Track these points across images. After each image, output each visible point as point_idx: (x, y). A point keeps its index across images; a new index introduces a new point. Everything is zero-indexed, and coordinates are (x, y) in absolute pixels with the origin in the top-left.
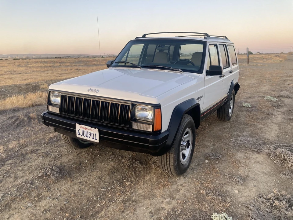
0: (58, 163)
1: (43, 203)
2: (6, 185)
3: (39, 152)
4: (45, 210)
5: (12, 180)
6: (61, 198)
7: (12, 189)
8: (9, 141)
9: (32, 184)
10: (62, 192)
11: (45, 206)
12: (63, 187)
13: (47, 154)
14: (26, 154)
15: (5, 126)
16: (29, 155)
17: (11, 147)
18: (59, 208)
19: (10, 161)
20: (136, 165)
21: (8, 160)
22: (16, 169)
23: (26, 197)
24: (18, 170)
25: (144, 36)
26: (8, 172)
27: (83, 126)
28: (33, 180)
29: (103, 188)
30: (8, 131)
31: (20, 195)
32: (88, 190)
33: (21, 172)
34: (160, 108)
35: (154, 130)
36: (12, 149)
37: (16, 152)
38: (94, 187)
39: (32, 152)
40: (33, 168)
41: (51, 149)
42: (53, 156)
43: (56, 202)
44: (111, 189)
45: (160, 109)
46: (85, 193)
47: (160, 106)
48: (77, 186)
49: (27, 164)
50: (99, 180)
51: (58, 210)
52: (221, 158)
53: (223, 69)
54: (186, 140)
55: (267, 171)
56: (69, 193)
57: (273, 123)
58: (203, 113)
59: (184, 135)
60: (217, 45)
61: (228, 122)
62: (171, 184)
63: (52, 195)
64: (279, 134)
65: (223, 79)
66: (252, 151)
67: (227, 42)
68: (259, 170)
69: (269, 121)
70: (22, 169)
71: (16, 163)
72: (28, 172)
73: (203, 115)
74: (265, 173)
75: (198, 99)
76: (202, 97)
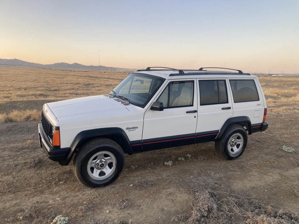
5: (12, 160)
7: (5, 165)
9: (16, 166)
10: (22, 175)
11: (5, 179)
18: (8, 183)
21: (25, 149)
22: (21, 155)
23: (4, 171)
28: (20, 164)
29: (46, 180)
33: (21, 158)
35: (53, 145)
40: (30, 157)
44: (49, 182)
45: (58, 131)
46: (32, 180)
47: (59, 128)
48: (33, 174)
49: (30, 154)
50: (50, 175)
52: (148, 187)
53: (201, 105)
54: (109, 162)
55: (169, 209)
56: (24, 177)
57: (280, 174)
58: (142, 143)
59: (105, 157)
60: (194, 81)
61: (229, 161)
62: (79, 191)
63: (15, 175)
64: (261, 186)
65: (195, 114)
66: (188, 191)
67: (227, 78)
68: (160, 206)
69: (278, 171)
70: (24, 156)
71: (26, 152)
72: (25, 159)
73: (141, 144)
74: (162, 210)
75: (127, 129)
76: (137, 128)
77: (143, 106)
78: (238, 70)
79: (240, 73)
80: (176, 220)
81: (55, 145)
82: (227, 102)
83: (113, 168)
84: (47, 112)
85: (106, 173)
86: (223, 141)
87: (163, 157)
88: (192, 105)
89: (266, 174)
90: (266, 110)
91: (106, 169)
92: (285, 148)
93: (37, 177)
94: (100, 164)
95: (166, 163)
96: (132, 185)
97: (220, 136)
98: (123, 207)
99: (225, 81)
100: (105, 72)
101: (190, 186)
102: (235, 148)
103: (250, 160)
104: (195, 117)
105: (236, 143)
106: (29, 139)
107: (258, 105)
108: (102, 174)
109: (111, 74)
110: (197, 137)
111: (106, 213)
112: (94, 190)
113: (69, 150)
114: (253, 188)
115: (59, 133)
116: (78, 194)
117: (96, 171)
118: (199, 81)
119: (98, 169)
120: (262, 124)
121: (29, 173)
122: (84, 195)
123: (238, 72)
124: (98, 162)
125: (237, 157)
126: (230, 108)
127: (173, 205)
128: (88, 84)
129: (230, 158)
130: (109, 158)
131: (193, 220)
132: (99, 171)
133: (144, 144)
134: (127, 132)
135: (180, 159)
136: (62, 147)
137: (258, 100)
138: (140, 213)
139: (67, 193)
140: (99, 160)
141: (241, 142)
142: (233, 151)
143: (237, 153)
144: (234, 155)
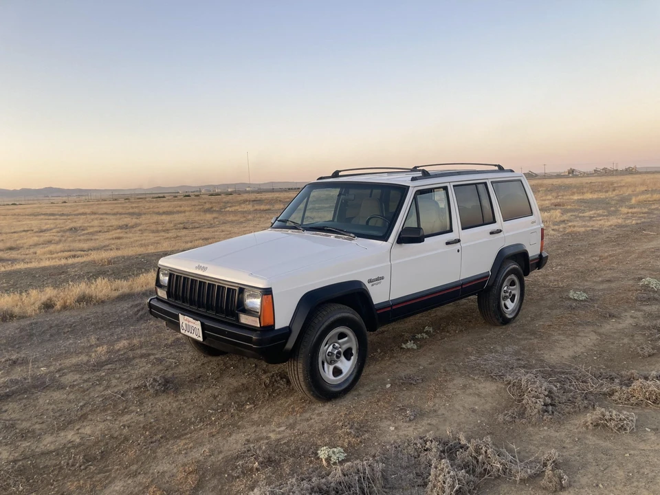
0: (169, 374)
1: (126, 418)
2: (92, 394)
3: (152, 357)
4: (124, 426)
5: (101, 388)
6: (149, 415)
7: (98, 399)
8: (119, 339)
9: (122, 395)
10: (155, 409)
11: (127, 421)
12: (159, 404)
13: (160, 361)
14: (134, 358)
15: (122, 319)
16: (137, 360)
17: (118, 348)
18: (142, 425)
19: (109, 366)
20: (279, 385)
21: (107, 364)
22: (112, 376)
23: (109, 409)
24: (114, 377)
25: (336, 174)
26: (101, 379)
27: (186, 317)
28: (127, 391)
29: (212, 409)
30: (124, 325)
31: (104, 406)
32: (190, 409)
33: (116, 381)
34: (272, 294)
35: (262, 325)
36: (119, 350)
37: (122, 355)
38: (201, 407)
39: (142, 356)
40: (135, 377)
41: (171, 353)
42: (167, 364)
43: (141, 418)
44: (222, 411)
45: (270, 296)
46: (184, 412)
47: (271, 291)
48: (177, 403)
49: (128, 372)
50: (211, 399)
51: (140, 427)
52: (417, 383)
53: (463, 228)
54: (345, 347)
55: (481, 408)
56: (163, 411)
57: (595, 332)
58: (391, 306)
59: (339, 339)
60: (447, 187)
61: (504, 327)
62: (305, 411)
63: (141, 410)
64: (582, 353)
65: (457, 246)
66: (487, 377)
67: (489, 178)
68: (466, 405)
69: (590, 329)
70: (120, 377)
71: (115, 369)
72: (125, 381)
73: (390, 309)
74: (474, 411)
75: (370, 281)
76: (382, 278)
77: (385, 238)
78: (495, 165)
79: (501, 169)
80: (508, 418)
81: (266, 324)
82: (494, 221)
83: (352, 357)
84: (204, 269)
85: (343, 371)
86: (495, 291)
87: (389, 338)
88: (451, 230)
89: (577, 336)
90: (542, 230)
91: (341, 361)
92: (571, 294)
93: (188, 407)
94: (335, 353)
95: (404, 346)
96: (388, 386)
97: (491, 283)
98: (412, 417)
99: (485, 184)
100: (65, 202)
101: (484, 371)
102: (508, 303)
103: (533, 320)
104: (458, 251)
105: (511, 292)
106: (93, 345)
107: (533, 222)
108: (337, 372)
109: (92, 205)
110: (464, 286)
111: (393, 431)
112: (329, 404)
113: (287, 331)
114: (575, 358)
115: (271, 301)
116: (307, 415)
117: (328, 368)
118: (454, 186)
119: (330, 363)
120: (541, 255)
121: (166, 403)
122: (320, 414)
123: (497, 168)
124: (330, 350)
125: (514, 318)
126: (499, 231)
127: (483, 401)
128: (71, 229)
129: (506, 321)
130: (346, 339)
131: (539, 412)
132: (331, 368)
133: (394, 308)
134: (369, 287)
135: (419, 336)
136: (277, 327)
137: (532, 214)
138: (445, 420)
139: (287, 417)
140: (331, 346)
141: (516, 291)
142: (507, 308)
143: (513, 311)
144: (510, 314)
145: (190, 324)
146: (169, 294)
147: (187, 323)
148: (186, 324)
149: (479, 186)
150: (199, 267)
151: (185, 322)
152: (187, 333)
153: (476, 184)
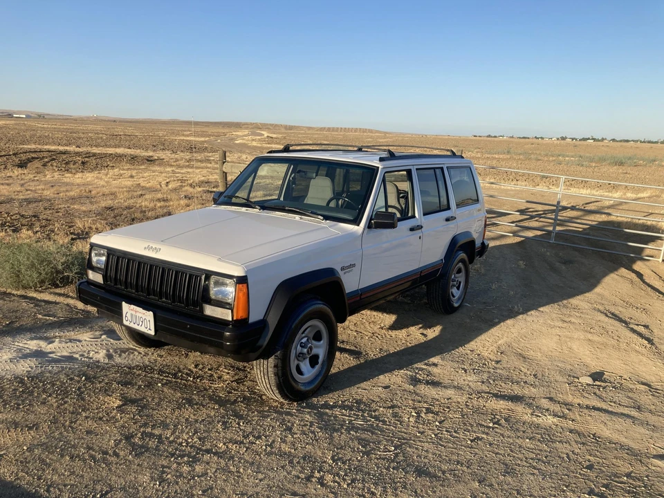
25: (286, 149)
27: (132, 306)
34: (247, 283)
35: (234, 319)
45: (245, 285)
47: (247, 279)
53: (424, 215)
58: (360, 295)
60: (411, 170)
67: (444, 164)
73: (359, 298)
75: (343, 269)
76: (354, 265)
77: (356, 221)
78: (448, 150)
79: (454, 155)
81: (239, 318)
82: (448, 208)
84: (157, 250)
88: (414, 216)
97: (443, 271)
99: (442, 169)
102: (455, 291)
104: (420, 238)
105: (457, 281)
107: (479, 210)
110: (422, 275)
115: (246, 290)
118: (417, 169)
120: (482, 244)
123: (449, 153)
125: (459, 306)
126: (453, 218)
129: (454, 310)
133: (362, 297)
136: (252, 320)
137: (478, 201)
141: (461, 278)
142: (454, 296)
143: (459, 298)
144: (456, 303)
145: (138, 314)
146: (105, 278)
147: (134, 313)
148: (132, 315)
149: (437, 170)
150: (149, 248)
151: (130, 312)
152: (132, 325)
153: (434, 168)
